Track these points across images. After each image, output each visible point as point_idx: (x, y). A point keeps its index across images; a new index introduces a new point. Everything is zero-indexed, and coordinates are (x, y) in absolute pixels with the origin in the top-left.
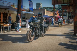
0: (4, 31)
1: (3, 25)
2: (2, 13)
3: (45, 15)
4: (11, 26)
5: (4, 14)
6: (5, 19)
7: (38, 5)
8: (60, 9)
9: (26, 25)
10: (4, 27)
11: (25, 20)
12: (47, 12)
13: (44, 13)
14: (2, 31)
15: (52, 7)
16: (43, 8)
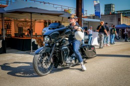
3: (122, 24)
7: (108, 7)
12: (124, 18)
13: (119, 20)
16: (118, 12)
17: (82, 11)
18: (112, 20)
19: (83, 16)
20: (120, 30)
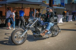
9: (57, 19)
11: (56, 15)
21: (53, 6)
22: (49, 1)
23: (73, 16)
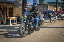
0: (11, 24)
1: (10, 18)
2: (9, 8)
3: (48, 10)
4: (16, 20)
5: (10, 9)
6: (11, 13)
7: (41, 0)
8: (63, 4)
10: (10, 20)
12: (50, 6)
13: (47, 7)
14: (8, 24)
15: (55, 2)
16: (46, 3)
17: (26, 2)
18: (43, 7)
19: (27, 5)
20: (47, 13)
21: (26, 6)
22: (22, 1)
23: (45, 15)
